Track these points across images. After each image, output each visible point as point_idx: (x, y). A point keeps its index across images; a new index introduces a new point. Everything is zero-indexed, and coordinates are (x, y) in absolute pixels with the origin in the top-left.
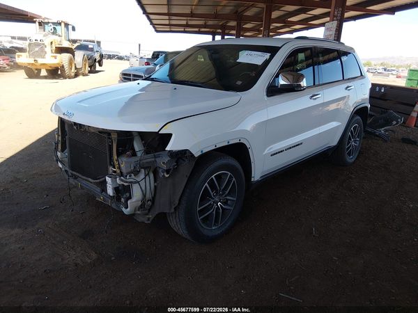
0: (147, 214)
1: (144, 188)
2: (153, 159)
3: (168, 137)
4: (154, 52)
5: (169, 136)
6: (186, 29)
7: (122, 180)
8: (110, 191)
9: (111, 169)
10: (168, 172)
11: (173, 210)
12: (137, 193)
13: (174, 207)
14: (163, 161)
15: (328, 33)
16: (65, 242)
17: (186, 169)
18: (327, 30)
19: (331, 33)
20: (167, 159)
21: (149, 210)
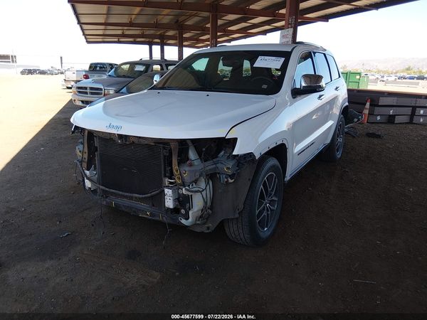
0: (205, 224)
1: (205, 196)
2: (214, 166)
3: (233, 141)
4: (91, 64)
5: (235, 140)
6: (121, 39)
7: (188, 190)
8: (169, 203)
9: (167, 181)
10: (232, 176)
11: (237, 216)
12: (198, 203)
13: (238, 212)
14: (227, 167)
15: (285, 40)
16: (114, 266)
17: (247, 172)
18: (283, 36)
19: (287, 40)
20: (231, 164)
21: (207, 219)
